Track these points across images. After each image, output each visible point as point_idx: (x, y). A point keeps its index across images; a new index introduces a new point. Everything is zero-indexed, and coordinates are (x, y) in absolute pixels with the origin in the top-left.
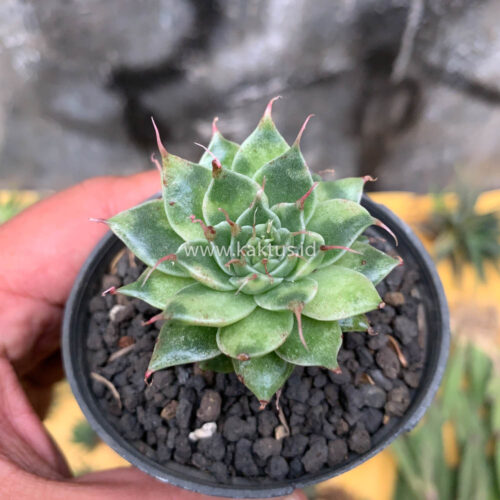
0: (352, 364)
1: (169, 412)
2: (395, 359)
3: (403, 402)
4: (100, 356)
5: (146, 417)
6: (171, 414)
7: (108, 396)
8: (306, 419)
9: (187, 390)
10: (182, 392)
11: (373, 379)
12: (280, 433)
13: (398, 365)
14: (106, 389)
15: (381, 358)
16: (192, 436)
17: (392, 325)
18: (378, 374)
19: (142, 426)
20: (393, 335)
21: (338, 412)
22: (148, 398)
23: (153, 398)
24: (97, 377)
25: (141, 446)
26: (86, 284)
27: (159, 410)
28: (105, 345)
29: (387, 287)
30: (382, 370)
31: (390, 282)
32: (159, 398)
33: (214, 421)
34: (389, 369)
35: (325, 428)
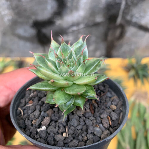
0: (94, 121)
1: (35, 121)
2: (108, 121)
3: (107, 135)
4: (23, 104)
5: (27, 121)
6: (35, 123)
7: (20, 115)
8: (74, 133)
9: (42, 116)
10: (40, 117)
11: (99, 126)
12: (64, 135)
13: (108, 124)
14: (21, 113)
15: (103, 120)
16: (38, 130)
17: (110, 114)
18: (101, 125)
19: (25, 124)
22: (30, 117)
23: (32, 117)
24: (19, 109)
25: (23, 130)
26: (27, 86)
27: (32, 121)
28: (25, 101)
29: (112, 104)
30: (103, 124)
31: (113, 103)
32: (33, 117)
33: (46, 126)
34: (105, 124)
35: (79, 136)
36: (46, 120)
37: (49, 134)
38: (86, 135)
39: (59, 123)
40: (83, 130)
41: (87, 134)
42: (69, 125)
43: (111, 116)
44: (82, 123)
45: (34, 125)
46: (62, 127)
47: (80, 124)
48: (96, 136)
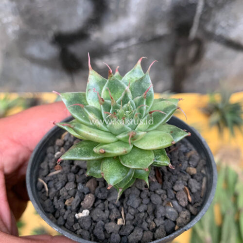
0: (163, 196)
1: (69, 202)
2: (185, 196)
3: (186, 218)
4: (45, 172)
5: (57, 202)
6: (70, 203)
7: (43, 191)
8: (135, 218)
9: (80, 193)
10: (77, 193)
11: (172, 204)
12: (120, 222)
13: (186, 200)
14: (43, 187)
15: (178, 195)
16: (77, 215)
17: (187, 182)
18: (175, 203)
19: (54, 206)
20: (187, 186)
21: (152, 217)
22: (61, 194)
23: (63, 194)
24: (40, 180)
25: (51, 216)
26: (48, 139)
27: (65, 200)
28: (48, 166)
29: (189, 165)
30: (178, 201)
31: (190, 163)
32: (65, 194)
33: (88, 209)
34: (181, 201)
35: (144, 223)
36: (88, 200)
37: (95, 222)
38: (154, 221)
39: (109, 202)
40: (148, 212)
41: (155, 218)
42: (125, 205)
43: (189, 186)
44: (146, 201)
45: (68, 208)
46: (115, 210)
47: (142, 203)
48: (169, 221)
